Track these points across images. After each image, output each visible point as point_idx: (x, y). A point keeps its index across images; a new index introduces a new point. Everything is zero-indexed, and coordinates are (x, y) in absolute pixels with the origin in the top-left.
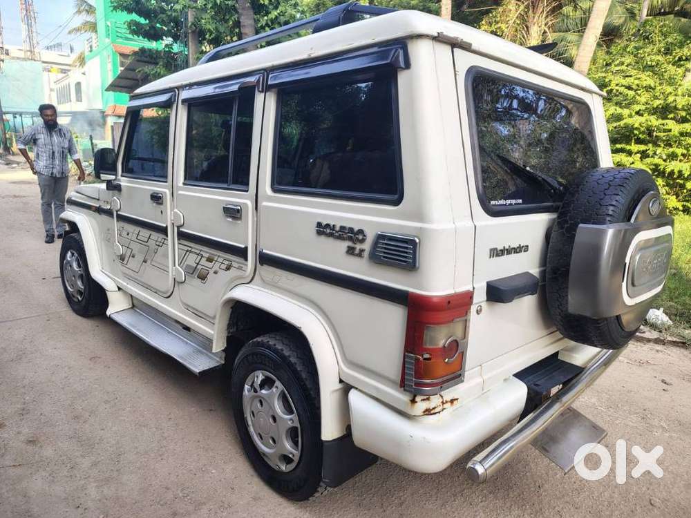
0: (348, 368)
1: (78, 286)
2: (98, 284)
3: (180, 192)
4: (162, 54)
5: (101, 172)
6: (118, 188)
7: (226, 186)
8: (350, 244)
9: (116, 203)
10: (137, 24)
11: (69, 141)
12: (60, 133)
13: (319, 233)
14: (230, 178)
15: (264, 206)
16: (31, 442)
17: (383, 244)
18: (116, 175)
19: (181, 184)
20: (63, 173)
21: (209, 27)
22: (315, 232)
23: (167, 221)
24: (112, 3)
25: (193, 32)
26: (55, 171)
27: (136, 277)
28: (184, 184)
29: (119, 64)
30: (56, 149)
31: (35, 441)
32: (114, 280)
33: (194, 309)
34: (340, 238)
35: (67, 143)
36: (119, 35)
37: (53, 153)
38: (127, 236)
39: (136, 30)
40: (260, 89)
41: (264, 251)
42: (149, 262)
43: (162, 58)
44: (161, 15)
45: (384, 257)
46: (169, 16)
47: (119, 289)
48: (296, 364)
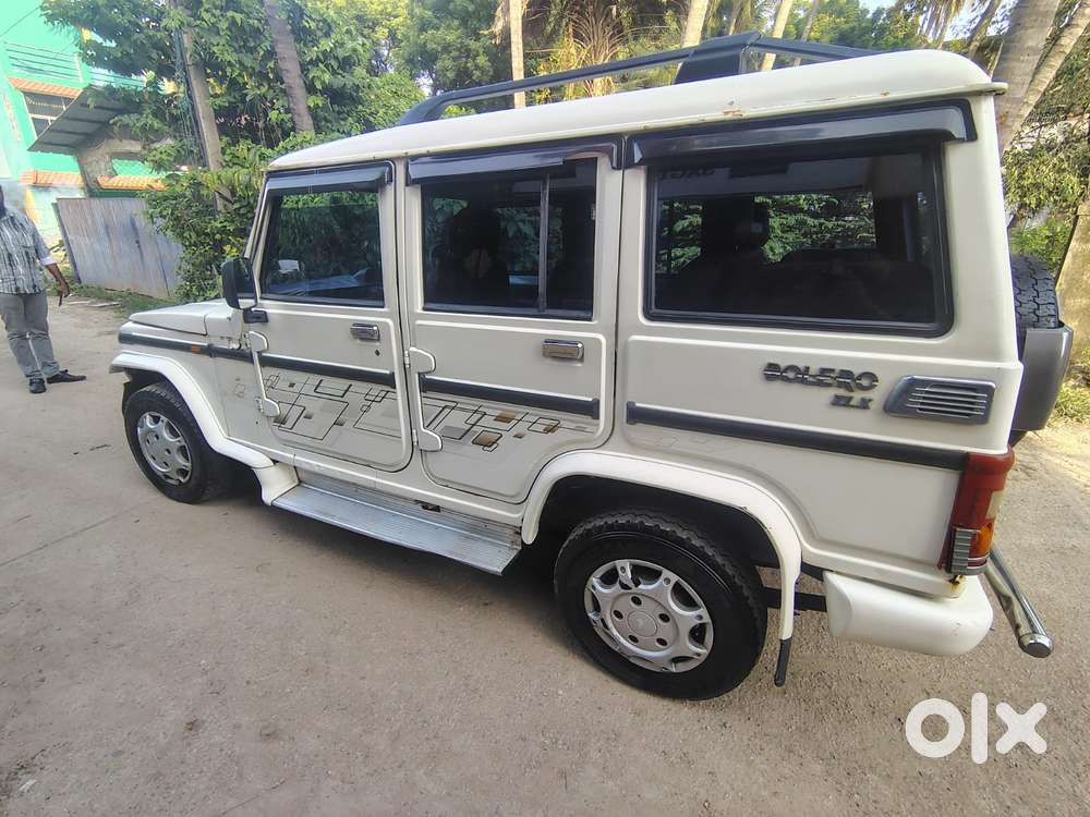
0: (816, 547)
1: (179, 463)
2: (231, 459)
3: (419, 322)
4: (147, 97)
5: (239, 295)
6: (262, 318)
7: (534, 311)
8: (842, 392)
9: (258, 339)
10: (98, 47)
11: (33, 236)
12: (15, 225)
13: (769, 378)
14: (542, 299)
15: (635, 341)
16: (270, 736)
17: (922, 392)
18: (255, 298)
19: (420, 310)
20: (35, 286)
21: (229, 58)
22: (763, 377)
23: (390, 364)
24: (42, 8)
25: (196, 65)
26: (20, 284)
27: (322, 447)
28: (424, 309)
29: (27, 111)
30: (14, 250)
31: (274, 733)
32: (264, 452)
33: (459, 484)
34: (820, 384)
35: (30, 238)
36: (15, 62)
37: (10, 256)
38: (291, 389)
39: (96, 57)
40: (615, 165)
41: (638, 405)
42: (348, 425)
43: (146, 102)
44: (136, 36)
45: (920, 409)
46: (149, 37)
47: (275, 462)
48: (702, 547)
